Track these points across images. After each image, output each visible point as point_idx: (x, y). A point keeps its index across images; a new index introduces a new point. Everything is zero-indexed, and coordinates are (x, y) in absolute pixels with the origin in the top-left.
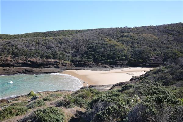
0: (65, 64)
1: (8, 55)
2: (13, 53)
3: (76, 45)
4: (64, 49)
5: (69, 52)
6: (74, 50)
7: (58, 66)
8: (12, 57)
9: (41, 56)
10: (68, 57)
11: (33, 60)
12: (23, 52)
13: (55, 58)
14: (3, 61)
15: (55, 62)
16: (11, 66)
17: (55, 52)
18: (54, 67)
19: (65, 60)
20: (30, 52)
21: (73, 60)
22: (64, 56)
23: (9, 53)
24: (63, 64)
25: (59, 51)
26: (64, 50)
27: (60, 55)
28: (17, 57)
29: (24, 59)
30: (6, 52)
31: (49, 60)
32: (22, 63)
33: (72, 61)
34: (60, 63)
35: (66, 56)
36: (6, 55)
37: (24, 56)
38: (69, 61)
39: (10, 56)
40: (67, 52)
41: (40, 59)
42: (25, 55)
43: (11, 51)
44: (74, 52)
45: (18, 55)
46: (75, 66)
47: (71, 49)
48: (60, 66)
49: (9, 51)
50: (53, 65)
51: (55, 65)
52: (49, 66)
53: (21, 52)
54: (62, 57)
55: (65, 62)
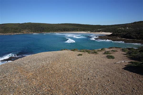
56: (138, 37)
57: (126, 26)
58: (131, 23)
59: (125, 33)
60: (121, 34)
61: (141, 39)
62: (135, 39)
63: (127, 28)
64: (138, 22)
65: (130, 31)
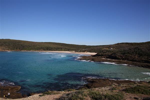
1: (136, 55)
2: (139, 54)
8: (138, 56)
12: (145, 53)
14: (133, 58)
16: (137, 61)
23: (136, 53)
28: (142, 57)
29: (147, 58)
32: (145, 61)
36: (134, 55)
42: (147, 56)
43: (138, 52)
45: (142, 55)
53: (144, 53)
56: (123, 57)
57: (110, 47)
58: (114, 44)
59: (110, 54)
60: (107, 54)
61: (127, 59)
62: (120, 59)
63: (112, 49)
64: (121, 43)
65: (115, 51)
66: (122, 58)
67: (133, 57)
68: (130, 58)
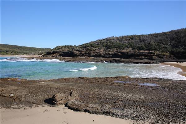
0: (162, 56)
1: (101, 48)
2: (106, 46)
3: (176, 37)
4: (161, 40)
5: (167, 44)
6: (173, 42)
7: (152, 58)
8: (105, 49)
9: (133, 48)
10: (166, 48)
11: (124, 51)
12: (115, 45)
13: (149, 49)
14: (97, 52)
15: (148, 53)
17: (149, 44)
18: (146, 59)
19: (161, 52)
20: (122, 45)
21: (174, 52)
22: (161, 47)
23: (103, 46)
24: (159, 55)
25: (155, 42)
26: (160, 42)
27: (155, 47)
28: (109, 50)
29: (116, 51)
30: (100, 45)
31: (142, 51)
32: (112, 54)
33: (172, 52)
34: (155, 54)
35: (164, 47)
36: (100, 48)
37: (115, 48)
38: (167, 53)
39: (103, 48)
40: (165, 44)
41: (132, 50)
42: (117, 47)
43: (105, 44)
44: (173, 44)
45: (110, 47)
46: (177, 59)
47: (170, 41)
48: (155, 57)
49: (104, 44)
50: (145, 56)
51: (148, 56)
52: (141, 57)
53: (113, 44)
54: (157, 48)
55: (161, 53)
56: (83, 52)
59: (66, 50)
60: (61, 50)
61: (87, 55)
62: (78, 56)
66: (81, 53)
67: (97, 50)
68: (93, 52)
